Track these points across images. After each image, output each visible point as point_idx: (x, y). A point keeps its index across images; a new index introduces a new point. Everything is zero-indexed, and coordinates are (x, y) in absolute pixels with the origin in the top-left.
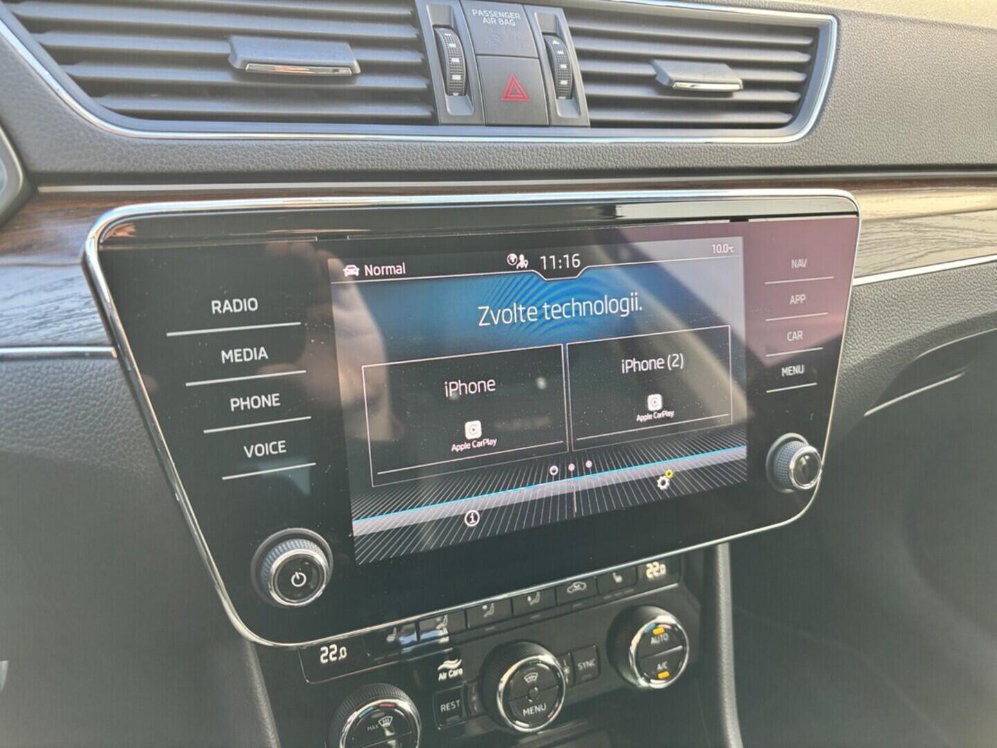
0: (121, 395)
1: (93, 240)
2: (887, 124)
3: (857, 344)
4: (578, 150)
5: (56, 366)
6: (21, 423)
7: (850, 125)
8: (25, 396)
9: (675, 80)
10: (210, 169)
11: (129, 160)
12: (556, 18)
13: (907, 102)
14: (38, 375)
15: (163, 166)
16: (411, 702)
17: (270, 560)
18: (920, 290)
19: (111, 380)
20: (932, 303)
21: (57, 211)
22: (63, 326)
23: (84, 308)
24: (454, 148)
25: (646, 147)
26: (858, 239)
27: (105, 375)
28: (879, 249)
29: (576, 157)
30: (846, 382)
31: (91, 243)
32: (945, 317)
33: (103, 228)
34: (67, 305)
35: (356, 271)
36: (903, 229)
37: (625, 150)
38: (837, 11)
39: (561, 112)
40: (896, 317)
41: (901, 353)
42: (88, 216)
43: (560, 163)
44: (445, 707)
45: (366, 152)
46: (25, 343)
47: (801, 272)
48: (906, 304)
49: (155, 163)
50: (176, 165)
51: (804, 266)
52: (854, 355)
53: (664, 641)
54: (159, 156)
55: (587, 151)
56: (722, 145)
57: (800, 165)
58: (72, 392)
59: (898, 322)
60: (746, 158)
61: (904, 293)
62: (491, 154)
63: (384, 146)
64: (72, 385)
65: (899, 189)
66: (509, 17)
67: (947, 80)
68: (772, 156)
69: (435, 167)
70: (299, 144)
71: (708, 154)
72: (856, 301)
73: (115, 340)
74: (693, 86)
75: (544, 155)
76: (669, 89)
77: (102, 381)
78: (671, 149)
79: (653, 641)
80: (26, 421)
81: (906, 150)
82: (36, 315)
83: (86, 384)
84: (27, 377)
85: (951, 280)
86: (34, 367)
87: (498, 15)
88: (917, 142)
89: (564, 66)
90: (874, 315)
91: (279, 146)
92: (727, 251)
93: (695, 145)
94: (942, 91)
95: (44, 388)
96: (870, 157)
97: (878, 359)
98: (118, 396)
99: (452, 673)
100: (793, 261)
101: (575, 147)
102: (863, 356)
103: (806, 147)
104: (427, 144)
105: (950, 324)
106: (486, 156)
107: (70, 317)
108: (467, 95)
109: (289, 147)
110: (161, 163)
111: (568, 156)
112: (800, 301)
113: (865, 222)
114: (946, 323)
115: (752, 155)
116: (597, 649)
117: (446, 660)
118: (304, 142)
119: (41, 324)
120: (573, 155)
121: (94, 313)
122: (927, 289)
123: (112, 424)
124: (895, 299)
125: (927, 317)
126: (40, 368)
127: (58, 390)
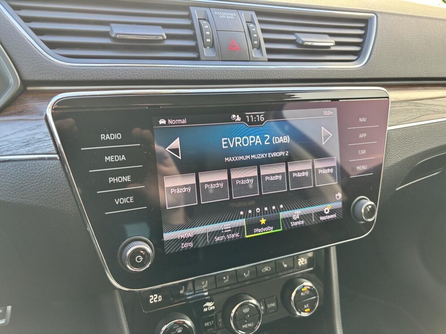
0: (61, 176)
1: (49, 109)
2: (401, 60)
3: (391, 156)
4: (262, 71)
5: (33, 163)
6: (17, 189)
7: (384, 60)
8: (19, 177)
9: (305, 41)
10: (101, 79)
11: (66, 75)
12: (252, 16)
13: (409, 50)
14: (25, 167)
15: (81, 78)
16: (191, 321)
17: (126, 251)
18: (419, 132)
19: (57, 169)
20: (425, 138)
21: (35, 97)
22: (36, 146)
23: (45, 138)
24: (207, 70)
25: (293, 70)
26: (389, 109)
27: (54, 167)
28: (399, 114)
29: (262, 74)
30: (387, 173)
31: (49, 110)
32: (431, 144)
33: (54, 103)
34: (37, 136)
35: (164, 122)
36: (410, 105)
37: (283, 71)
38: (376, 12)
39: (255, 55)
40: (409, 144)
41: (411, 160)
42: (48, 99)
43: (254, 76)
44: (207, 324)
45: (169, 72)
46: (19, 153)
47: (364, 124)
48: (413, 138)
49: (77, 76)
50: (86, 77)
51: (365, 121)
52: (389, 161)
53: (307, 294)
54: (79, 73)
55: (266, 72)
56: (326, 69)
57: (362, 77)
58: (40, 175)
59: (409, 146)
60: (337, 74)
61: (412, 133)
62: (224, 73)
63: (177, 69)
64: (40, 171)
65: (407, 88)
66: (231, 15)
67: (427, 41)
68: (349, 74)
69: (199, 79)
70: (139, 68)
71: (320, 73)
72: (390, 137)
73: (58, 152)
74: (312, 44)
75: (247, 73)
76: (302, 45)
77: (53, 169)
78: (304, 71)
79: (302, 294)
80: (20, 188)
81: (410, 71)
82: (24, 141)
83: (46, 171)
84: (20, 168)
85: (433, 128)
86: (23, 164)
87: (226, 14)
88: (414, 68)
89: (255, 35)
90: (398, 143)
91: (131, 69)
92: (330, 114)
93: (314, 69)
94: (424, 46)
95: (27, 173)
96: (393, 74)
97: (401, 163)
98: (60, 176)
99: (209, 308)
100: (360, 119)
101: (261, 70)
102: (394, 162)
103: (364, 70)
104: (196, 68)
105: (433, 147)
106: (221, 74)
107: (39, 142)
108: (213, 48)
109: (135, 70)
110: (80, 76)
111: (258, 73)
112: (364, 137)
113: (392, 102)
114: (431, 147)
115: (340, 73)
116: (276, 298)
117: (207, 302)
118: (142, 67)
119: (27, 145)
120: (260, 73)
121: (50, 140)
122: (422, 132)
123: (56, 189)
124: (408, 136)
125: (422, 144)
126: (25, 164)
127: (33, 174)
